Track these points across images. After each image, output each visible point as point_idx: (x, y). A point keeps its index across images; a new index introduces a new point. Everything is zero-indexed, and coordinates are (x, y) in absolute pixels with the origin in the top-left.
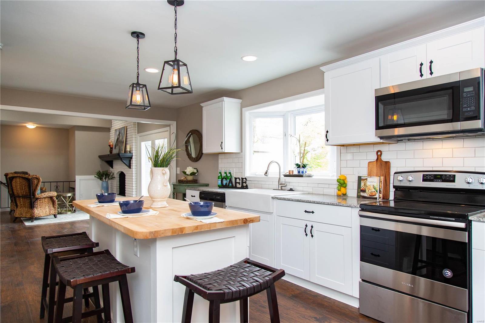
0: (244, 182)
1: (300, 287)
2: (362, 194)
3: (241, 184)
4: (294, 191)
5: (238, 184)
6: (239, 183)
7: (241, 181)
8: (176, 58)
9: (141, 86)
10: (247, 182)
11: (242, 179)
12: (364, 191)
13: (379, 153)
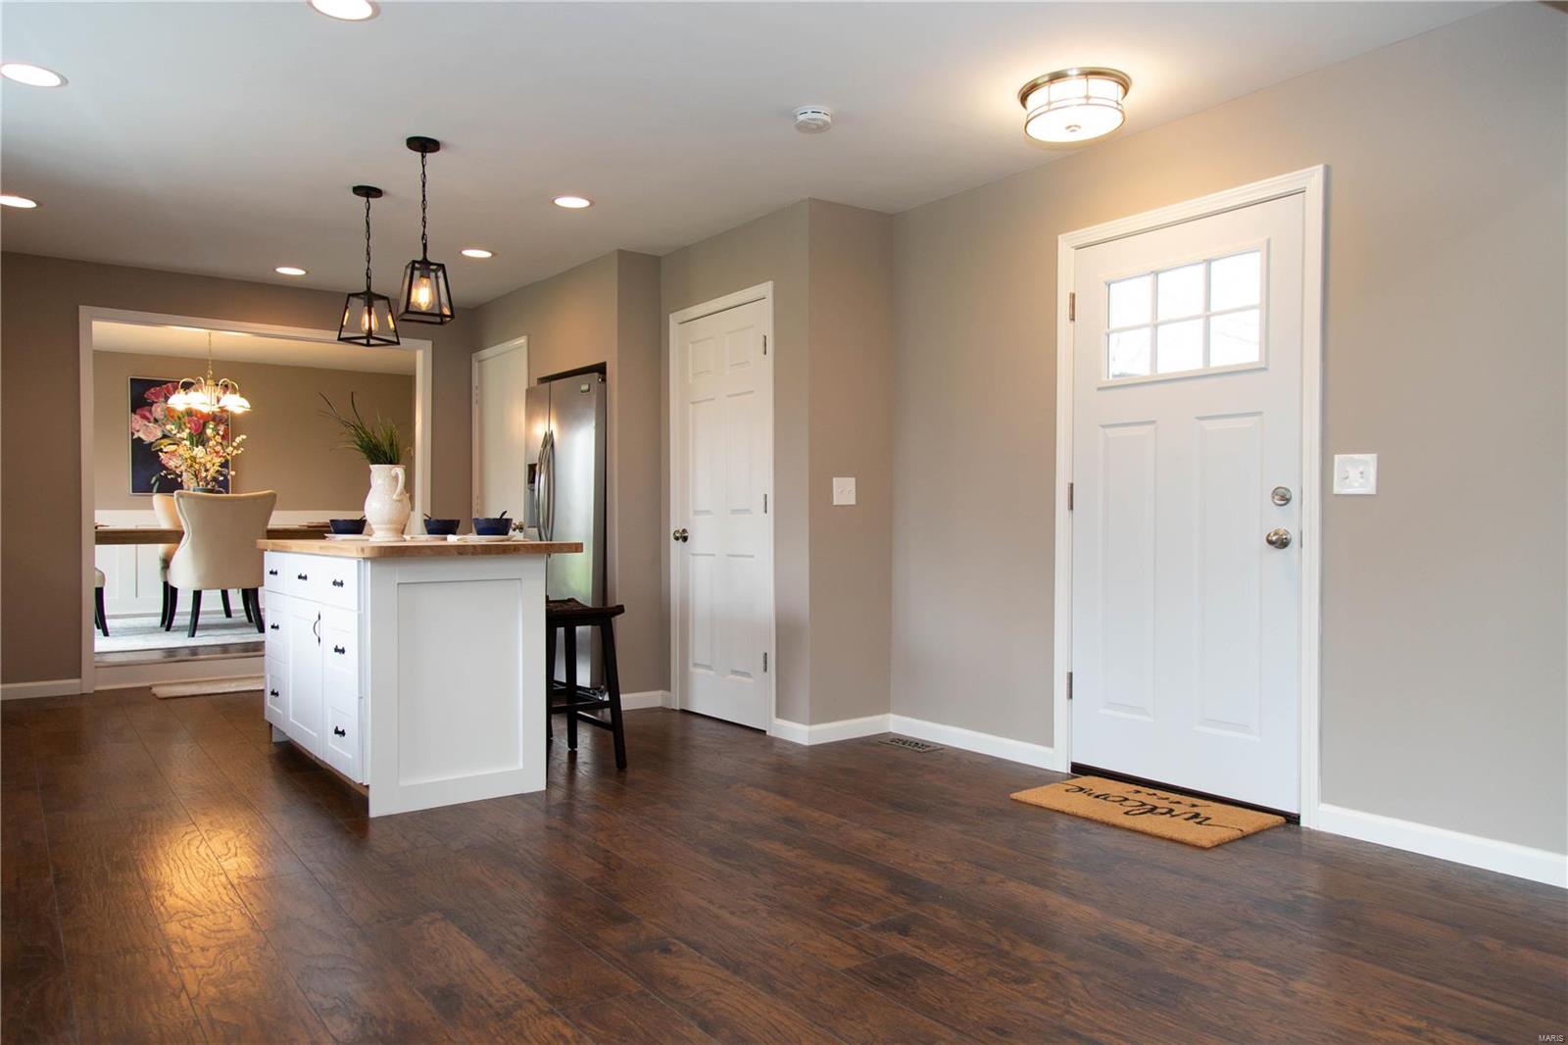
8: (369, 288)
9: (432, 267)
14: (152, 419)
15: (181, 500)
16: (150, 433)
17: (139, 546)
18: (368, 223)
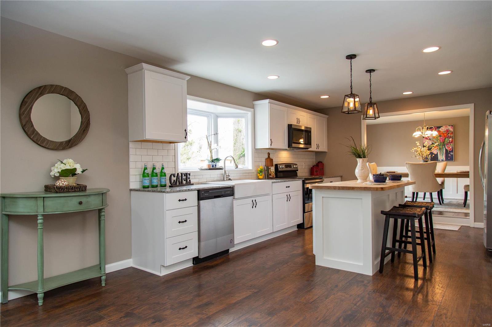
0: (188, 178)
2: (270, 176)
4: (231, 180)
7: (186, 177)
10: (190, 177)
11: (187, 174)
12: (270, 174)
13: (269, 154)
14: (429, 139)
18: (370, 81)
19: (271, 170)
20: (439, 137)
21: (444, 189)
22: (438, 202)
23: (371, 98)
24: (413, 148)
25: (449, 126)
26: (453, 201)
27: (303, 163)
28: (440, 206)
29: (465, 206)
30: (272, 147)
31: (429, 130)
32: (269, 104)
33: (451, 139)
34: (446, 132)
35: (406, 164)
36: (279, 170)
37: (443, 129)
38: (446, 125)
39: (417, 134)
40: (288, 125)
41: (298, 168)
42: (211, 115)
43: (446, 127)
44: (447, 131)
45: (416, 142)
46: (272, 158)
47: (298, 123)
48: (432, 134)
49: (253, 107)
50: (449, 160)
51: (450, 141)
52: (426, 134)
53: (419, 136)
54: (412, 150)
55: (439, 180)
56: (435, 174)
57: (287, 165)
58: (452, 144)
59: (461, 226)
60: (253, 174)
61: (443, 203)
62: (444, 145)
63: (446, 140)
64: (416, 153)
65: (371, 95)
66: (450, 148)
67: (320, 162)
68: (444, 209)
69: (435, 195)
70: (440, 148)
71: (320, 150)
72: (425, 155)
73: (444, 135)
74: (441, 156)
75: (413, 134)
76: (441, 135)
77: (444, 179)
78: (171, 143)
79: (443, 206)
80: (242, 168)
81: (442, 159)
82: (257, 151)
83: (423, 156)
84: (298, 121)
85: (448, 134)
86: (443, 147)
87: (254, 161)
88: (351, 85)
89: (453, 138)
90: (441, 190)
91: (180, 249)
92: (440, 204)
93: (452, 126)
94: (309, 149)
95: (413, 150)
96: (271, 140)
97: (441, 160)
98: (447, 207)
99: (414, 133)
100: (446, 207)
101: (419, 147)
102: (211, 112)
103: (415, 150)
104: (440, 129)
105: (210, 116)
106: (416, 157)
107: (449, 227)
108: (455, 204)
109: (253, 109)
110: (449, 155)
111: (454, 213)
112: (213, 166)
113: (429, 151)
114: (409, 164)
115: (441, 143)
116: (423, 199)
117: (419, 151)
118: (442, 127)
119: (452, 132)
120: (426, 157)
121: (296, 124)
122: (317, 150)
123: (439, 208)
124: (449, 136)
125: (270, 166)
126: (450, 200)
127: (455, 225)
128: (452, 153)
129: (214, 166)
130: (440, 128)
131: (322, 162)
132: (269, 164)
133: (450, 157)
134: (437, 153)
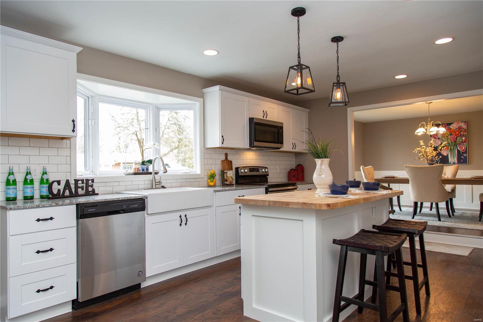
0: (90, 186)
1: (222, 263)
2: (226, 183)
3: (85, 189)
4: (165, 188)
5: (80, 190)
6: (82, 188)
7: (84, 185)
10: (94, 185)
11: (87, 180)
12: (226, 181)
13: (226, 155)
14: (437, 138)
15: (406, 168)
16: (437, 143)
17: (400, 184)
18: (337, 53)
19: (228, 175)
20: (450, 136)
21: (455, 197)
22: (446, 213)
23: (338, 76)
24: (416, 149)
25: (462, 122)
26: (467, 212)
27: (278, 167)
28: (449, 219)
29: (480, 221)
30: (225, 145)
31: (435, 126)
32: (220, 91)
33: (464, 138)
34: (457, 130)
35: (406, 167)
36: (240, 174)
37: (454, 126)
38: (457, 121)
39: (420, 131)
40: (250, 118)
41: (269, 172)
42: (149, 106)
43: (458, 123)
44: (460, 128)
45: (420, 141)
46: (231, 160)
47: (265, 117)
48: (439, 131)
49: (202, 96)
50: (462, 163)
51: (463, 140)
52: (430, 131)
53: (422, 133)
54: (414, 151)
55: (448, 187)
56: (441, 180)
57: (253, 168)
58: (465, 144)
59: (472, 249)
60: (202, 180)
61: (453, 215)
62: (455, 145)
63: (458, 139)
64: (419, 154)
65: (339, 72)
66: (464, 148)
67: (300, 165)
68: (453, 224)
69: (442, 205)
70: (451, 149)
71: (297, 150)
72: (430, 157)
73: (455, 133)
74: (453, 158)
75: (415, 132)
76: (452, 134)
77: (456, 186)
78: (63, 138)
79: (453, 220)
80: (188, 172)
81: (454, 161)
82: (207, 151)
83: (428, 158)
84: (265, 113)
85: (461, 132)
86: (455, 147)
87: (203, 164)
88: (299, 53)
89: (466, 137)
90: (451, 200)
91: (38, 291)
92: (450, 216)
93: (466, 122)
94: (281, 150)
95: (416, 151)
96: (223, 137)
97: (452, 163)
98: (458, 220)
99: (416, 130)
100: (455, 221)
101: (423, 146)
102: (149, 103)
103: (418, 151)
104: (451, 127)
105: (148, 108)
106: (419, 159)
107: (456, 250)
108: (468, 217)
109: (203, 99)
110: (462, 157)
111: (465, 230)
112: (143, 170)
113: (436, 152)
114: (409, 167)
115: (452, 142)
116: (429, 209)
117: (423, 152)
118: (453, 124)
119: (466, 130)
120: (432, 159)
121: (262, 118)
122: (294, 150)
123: (447, 223)
124: (461, 134)
125: (227, 170)
126: (463, 212)
127: (465, 247)
128: (465, 155)
129: (145, 170)
130: (450, 125)
131: (301, 165)
132: (226, 167)
133: (462, 160)
134: (448, 154)
